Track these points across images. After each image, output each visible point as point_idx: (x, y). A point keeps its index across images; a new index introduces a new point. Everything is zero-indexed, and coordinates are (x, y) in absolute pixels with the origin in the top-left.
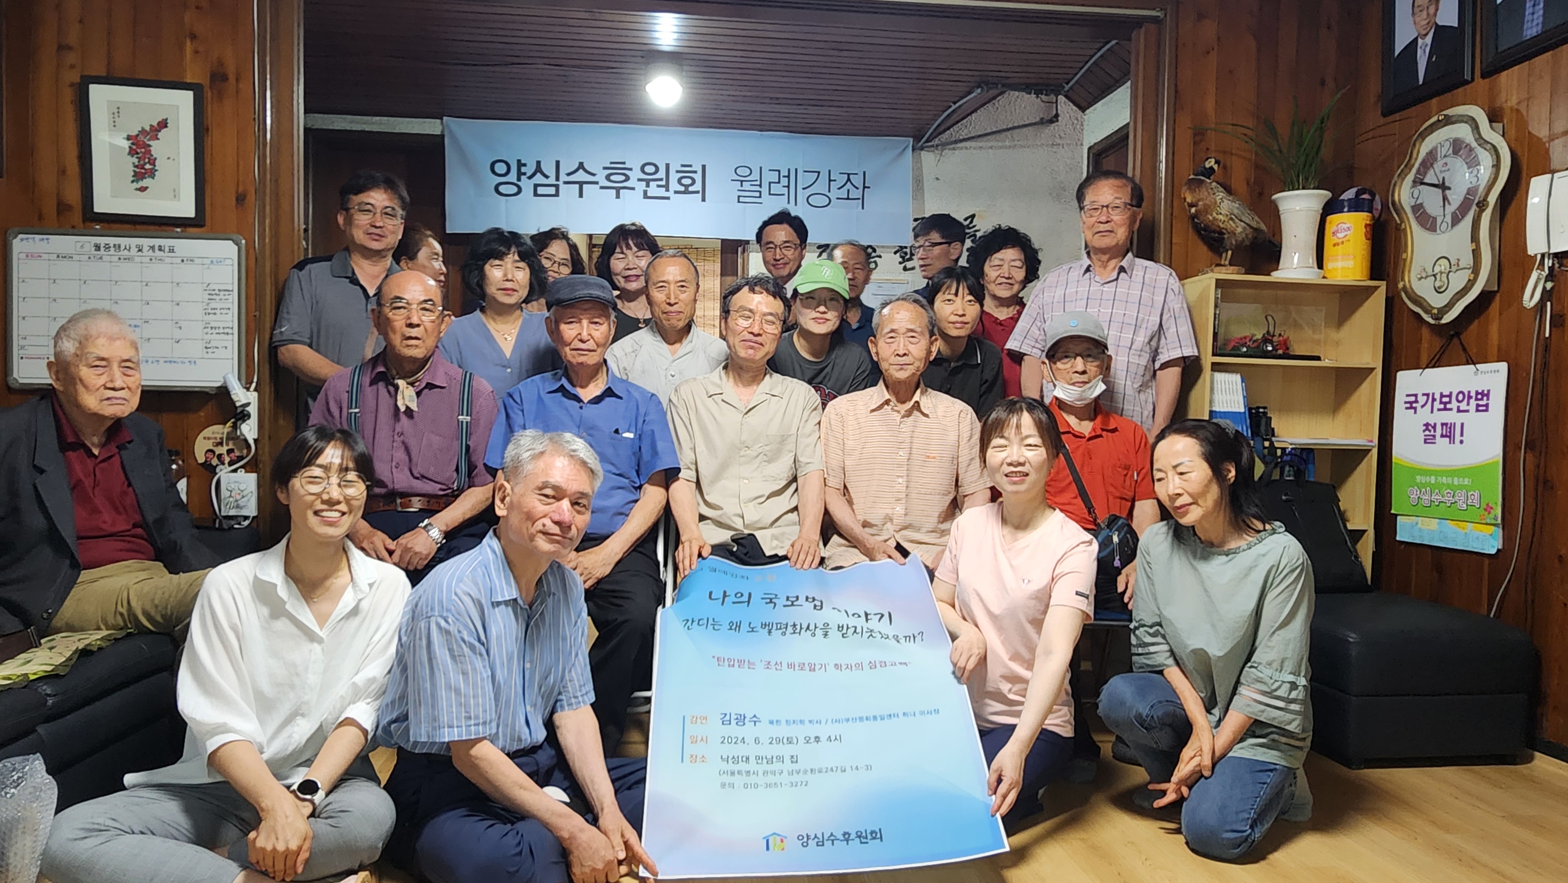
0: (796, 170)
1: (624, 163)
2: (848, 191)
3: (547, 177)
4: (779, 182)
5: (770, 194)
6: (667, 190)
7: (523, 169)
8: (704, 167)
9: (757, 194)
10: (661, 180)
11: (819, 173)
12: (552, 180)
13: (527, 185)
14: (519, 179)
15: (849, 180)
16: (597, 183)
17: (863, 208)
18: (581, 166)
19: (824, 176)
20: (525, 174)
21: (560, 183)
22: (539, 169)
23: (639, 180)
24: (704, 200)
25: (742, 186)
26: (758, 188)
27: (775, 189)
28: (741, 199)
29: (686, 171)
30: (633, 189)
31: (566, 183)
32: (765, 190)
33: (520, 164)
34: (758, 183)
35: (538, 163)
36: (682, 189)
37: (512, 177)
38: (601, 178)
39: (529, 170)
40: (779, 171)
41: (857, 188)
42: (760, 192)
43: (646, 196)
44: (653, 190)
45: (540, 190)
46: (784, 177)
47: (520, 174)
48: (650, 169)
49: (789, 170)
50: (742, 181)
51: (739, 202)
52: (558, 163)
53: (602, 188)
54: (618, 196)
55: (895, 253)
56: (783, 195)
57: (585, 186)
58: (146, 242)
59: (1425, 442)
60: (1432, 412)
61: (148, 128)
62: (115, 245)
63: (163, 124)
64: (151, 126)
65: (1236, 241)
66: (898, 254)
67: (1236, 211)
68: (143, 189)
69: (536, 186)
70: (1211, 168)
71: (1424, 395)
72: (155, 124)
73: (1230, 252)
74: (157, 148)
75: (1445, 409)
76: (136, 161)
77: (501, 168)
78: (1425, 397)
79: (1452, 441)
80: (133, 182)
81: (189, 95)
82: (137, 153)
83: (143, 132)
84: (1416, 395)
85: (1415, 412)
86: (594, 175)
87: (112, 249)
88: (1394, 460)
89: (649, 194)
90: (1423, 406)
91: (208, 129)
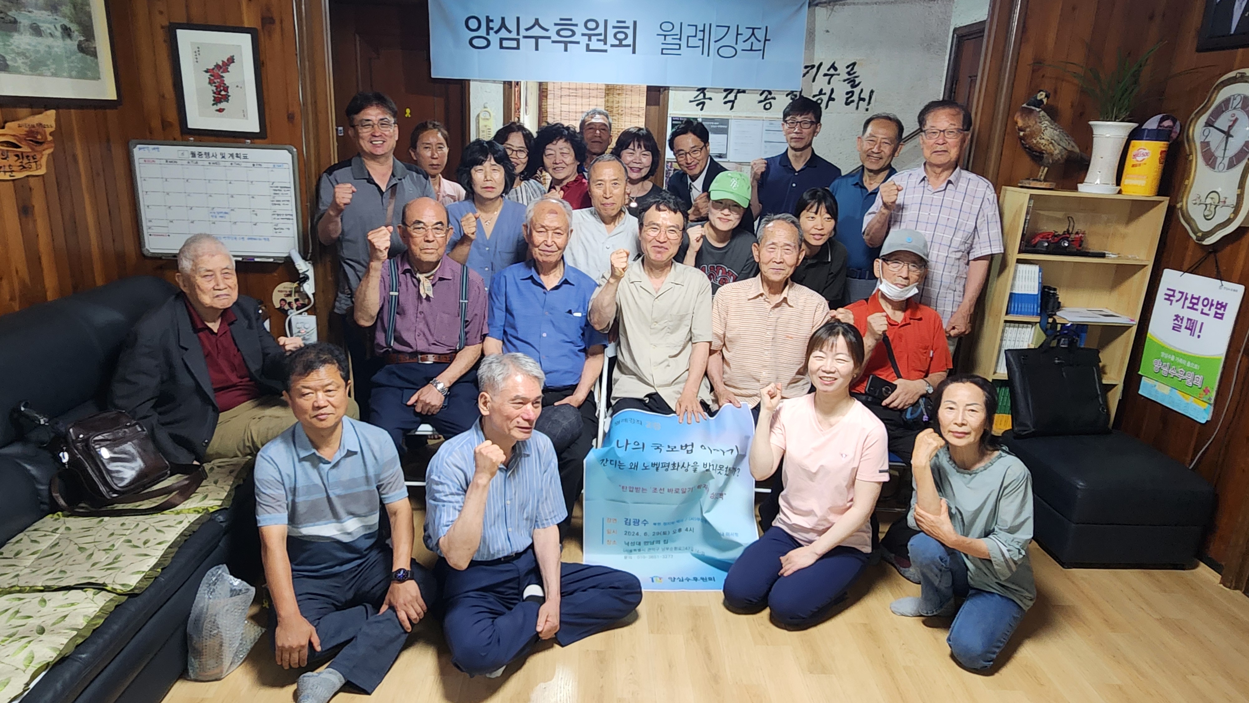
0: (710, 25)
1: (571, 20)
2: (752, 43)
3: (510, 32)
4: (695, 36)
5: (688, 47)
6: (605, 44)
7: (491, 25)
8: (635, 23)
9: (678, 47)
10: (600, 35)
11: (729, 27)
12: (514, 35)
13: (494, 38)
14: (488, 34)
15: (753, 34)
16: (549, 38)
17: (763, 58)
18: (537, 22)
19: (733, 32)
20: (492, 29)
21: (520, 37)
22: (503, 25)
23: (583, 35)
24: (634, 52)
25: (665, 39)
26: (678, 42)
27: (693, 42)
28: (664, 52)
29: (621, 27)
30: (578, 43)
31: (525, 37)
32: (683, 43)
33: (489, 20)
34: (678, 37)
35: (503, 19)
36: (617, 42)
37: (482, 32)
38: (552, 33)
39: (496, 25)
40: (696, 26)
41: (759, 41)
42: (680, 45)
43: (588, 49)
44: (594, 44)
45: (506, 44)
46: (700, 31)
47: (489, 29)
48: (591, 25)
49: (704, 25)
50: (665, 36)
51: (662, 53)
52: (518, 19)
53: (554, 42)
54: (566, 50)
55: (787, 95)
56: (698, 47)
57: (540, 40)
58: (228, 151)
59: (1174, 328)
60: (1183, 307)
61: (221, 64)
62: (205, 153)
63: (231, 60)
64: (223, 62)
65: (1053, 160)
66: (789, 96)
67: (1056, 138)
68: (221, 110)
69: (502, 40)
70: (1041, 101)
71: (1180, 292)
72: (225, 60)
73: (1046, 169)
74: (228, 79)
75: (1192, 308)
76: (214, 88)
77: (473, 24)
78: (1181, 295)
79: (1192, 334)
80: (213, 104)
81: (247, 37)
82: (215, 83)
83: (217, 66)
84: (1174, 291)
85: (1171, 304)
86: (547, 30)
87: (204, 156)
88: (1148, 335)
89: (591, 48)
90: (1177, 301)
91: (263, 63)
